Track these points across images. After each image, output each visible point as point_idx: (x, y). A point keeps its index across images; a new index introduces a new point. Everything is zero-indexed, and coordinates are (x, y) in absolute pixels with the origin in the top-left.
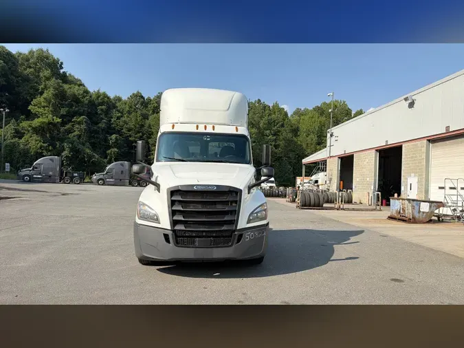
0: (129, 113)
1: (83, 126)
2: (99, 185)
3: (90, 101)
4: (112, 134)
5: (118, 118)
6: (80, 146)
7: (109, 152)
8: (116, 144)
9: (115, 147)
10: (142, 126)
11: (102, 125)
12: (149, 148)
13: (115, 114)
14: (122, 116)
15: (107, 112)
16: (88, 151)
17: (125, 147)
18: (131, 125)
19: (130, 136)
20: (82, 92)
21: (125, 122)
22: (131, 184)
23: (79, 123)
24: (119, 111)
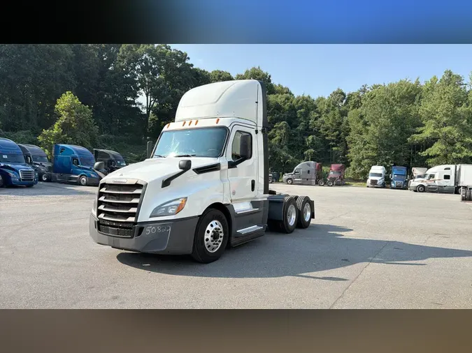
0: (327, 112)
1: (283, 131)
2: (288, 184)
3: (290, 107)
4: (310, 135)
5: (316, 119)
6: (278, 149)
7: (306, 152)
8: (313, 145)
9: (312, 147)
10: (340, 123)
11: (300, 128)
12: (347, 145)
13: (314, 115)
14: (320, 117)
15: (306, 115)
16: (284, 153)
17: (322, 147)
18: (328, 124)
19: (327, 135)
20: (284, 99)
21: (323, 122)
22: (317, 183)
23: (280, 128)
24: (318, 112)
